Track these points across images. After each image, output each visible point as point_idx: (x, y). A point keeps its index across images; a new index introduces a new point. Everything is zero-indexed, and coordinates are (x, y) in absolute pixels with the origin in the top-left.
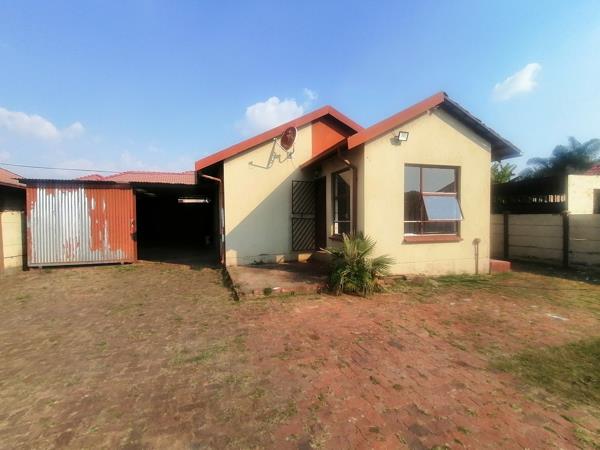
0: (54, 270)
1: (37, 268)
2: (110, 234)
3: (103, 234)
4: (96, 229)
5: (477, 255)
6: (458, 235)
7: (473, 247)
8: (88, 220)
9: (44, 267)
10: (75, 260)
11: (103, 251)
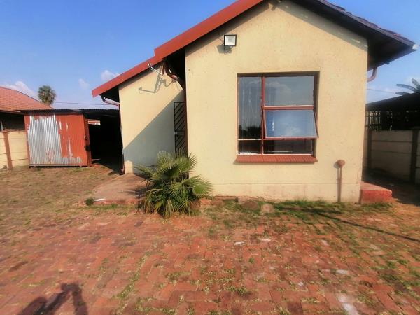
0: (42, 169)
1: (33, 167)
2: (71, 146)
3: (68, 146)
4: (64, 142)
5: (339, 180)
6: (314, 156)
7: (335, 170)
8: (59, 136)
9: (37, 167)
10: (53, 163)
11: (69, 157)
